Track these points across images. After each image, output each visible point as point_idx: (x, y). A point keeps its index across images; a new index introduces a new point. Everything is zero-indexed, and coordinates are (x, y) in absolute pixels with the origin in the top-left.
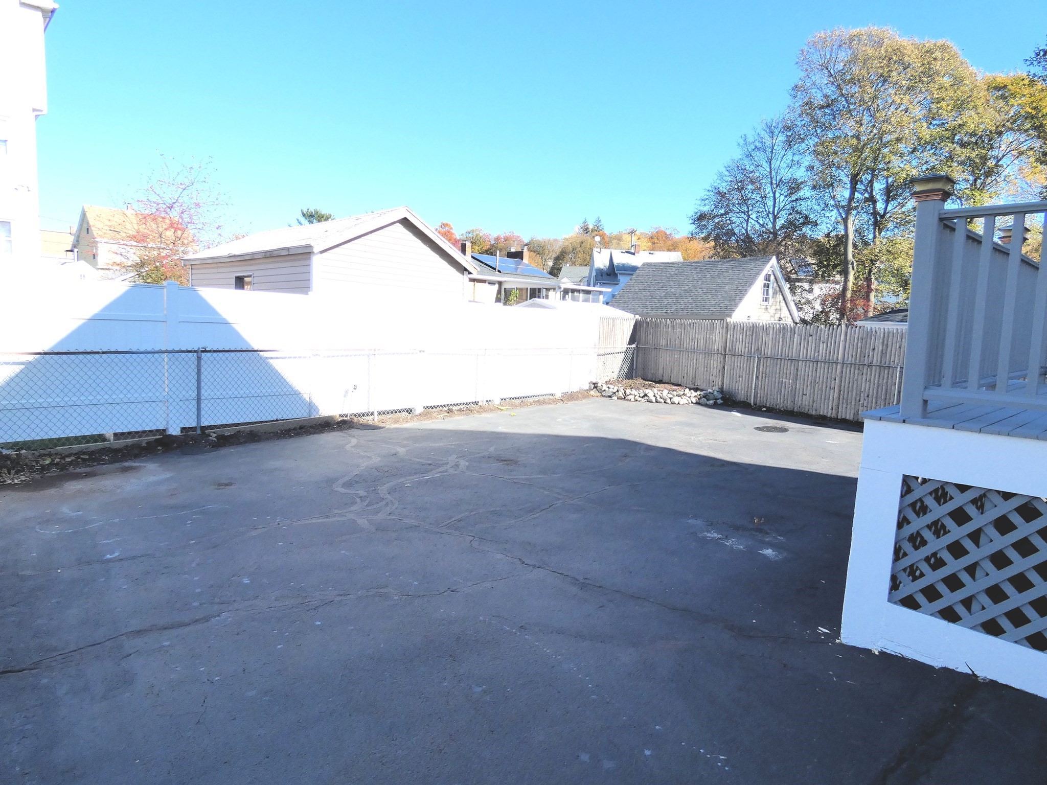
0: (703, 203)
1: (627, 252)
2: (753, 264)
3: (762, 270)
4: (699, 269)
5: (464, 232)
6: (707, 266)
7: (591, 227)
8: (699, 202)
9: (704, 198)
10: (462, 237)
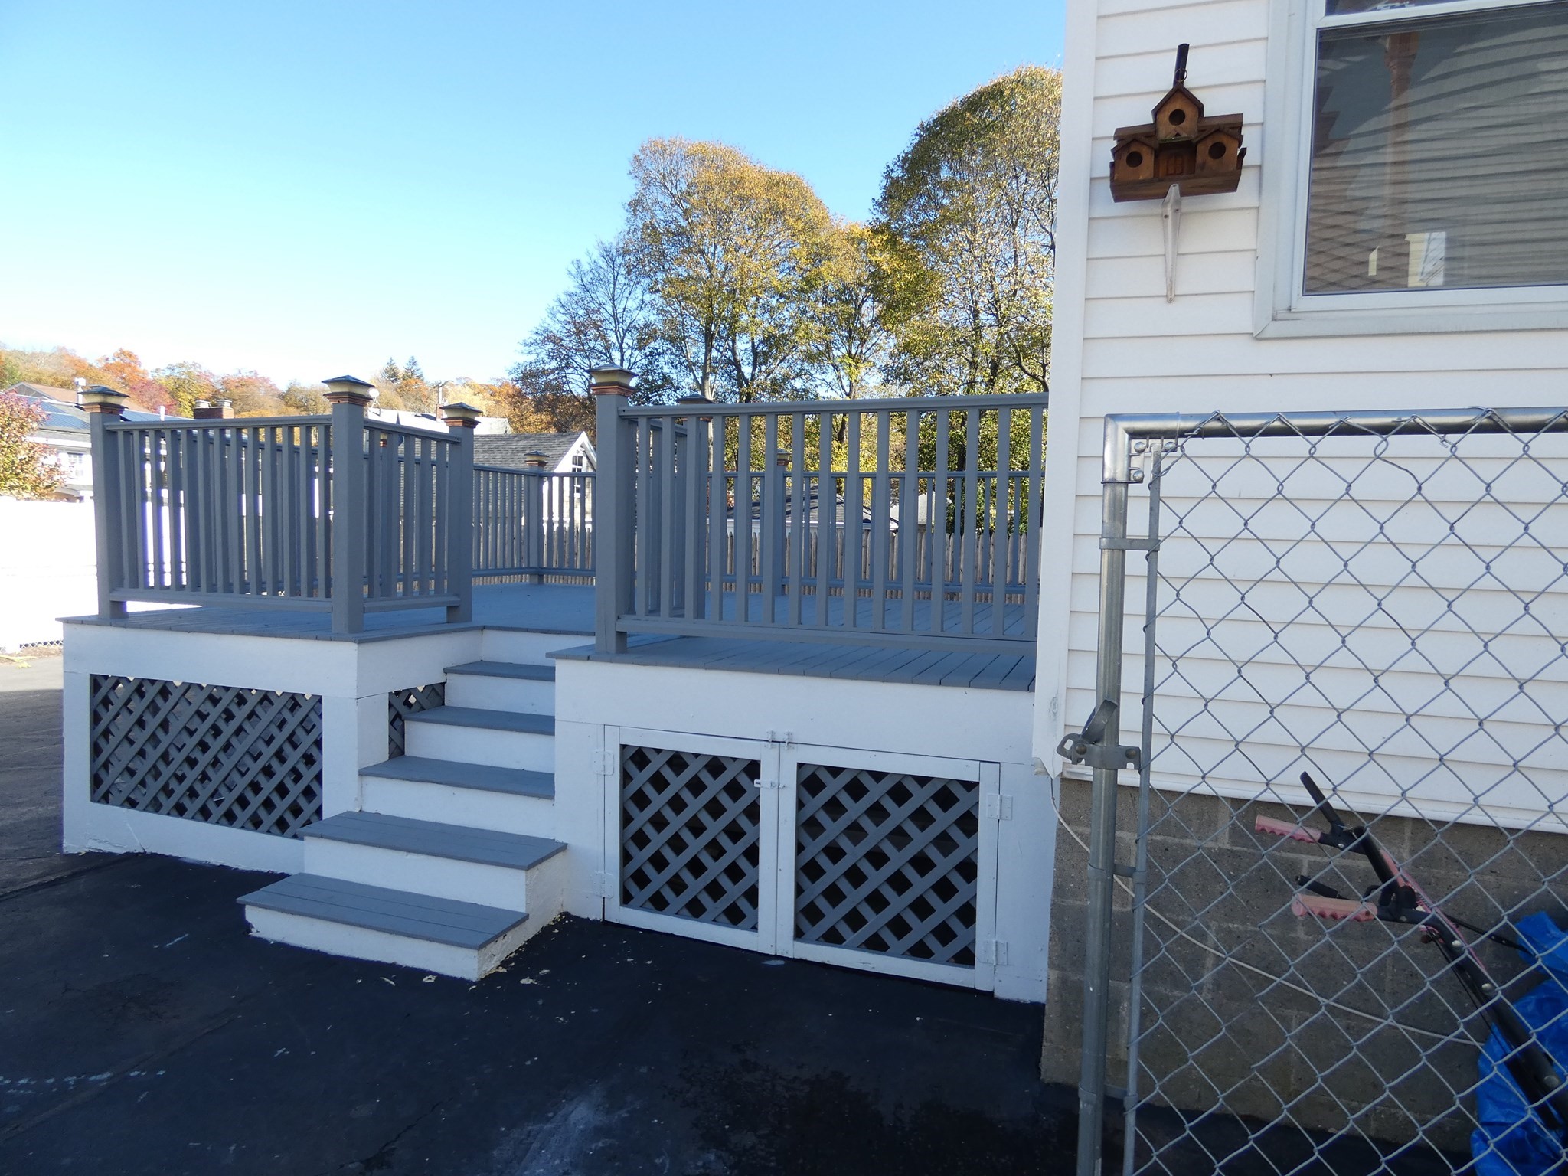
0: (528, 349)
1: (424, 416)
2: (557, 442)
3: (567, 450)
4: (486, 447)
5: (163, 366)
6: (499, 443)
7: (401, 369)
8: (522, 348)
9: (528, 342)
10: (156, 374)
